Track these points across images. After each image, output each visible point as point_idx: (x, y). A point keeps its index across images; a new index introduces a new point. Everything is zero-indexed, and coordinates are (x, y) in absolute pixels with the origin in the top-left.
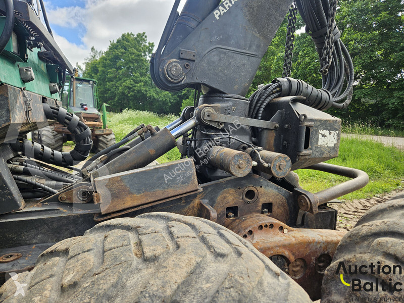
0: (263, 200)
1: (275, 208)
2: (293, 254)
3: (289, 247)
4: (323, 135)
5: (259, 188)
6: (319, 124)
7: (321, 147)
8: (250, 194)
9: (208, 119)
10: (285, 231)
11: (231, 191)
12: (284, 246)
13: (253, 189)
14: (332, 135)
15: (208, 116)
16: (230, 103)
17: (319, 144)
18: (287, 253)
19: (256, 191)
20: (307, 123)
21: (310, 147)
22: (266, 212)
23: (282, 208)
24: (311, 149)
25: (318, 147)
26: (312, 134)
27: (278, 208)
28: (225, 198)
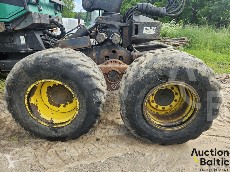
0: (119, 54)
1: (124, 58)
2: (120, 71)
3: (119, 68)
4: (146, 29)
5: (117, 50)
6: (144, 24)
7: (145, 34)
8: (114, 52)
9: (99, 22)
10: (121, 64)
11: (106, 50)
12: (117, 68)
13: (115, 50)
14: (152, 29)
15: (99, 21)
16: (109, 16)
17: (144, 33)
18: (118, 70)
19: (116, 51)
20: (136, 24)
21: (138, 34)
22: (121, 59)
23: (127, 58)
24: (139, 35)
25: (143, 34)
26: (139, 28)
27: (126, 58)
28: (104, 52)
